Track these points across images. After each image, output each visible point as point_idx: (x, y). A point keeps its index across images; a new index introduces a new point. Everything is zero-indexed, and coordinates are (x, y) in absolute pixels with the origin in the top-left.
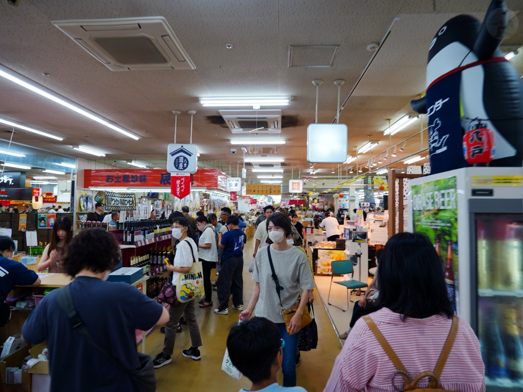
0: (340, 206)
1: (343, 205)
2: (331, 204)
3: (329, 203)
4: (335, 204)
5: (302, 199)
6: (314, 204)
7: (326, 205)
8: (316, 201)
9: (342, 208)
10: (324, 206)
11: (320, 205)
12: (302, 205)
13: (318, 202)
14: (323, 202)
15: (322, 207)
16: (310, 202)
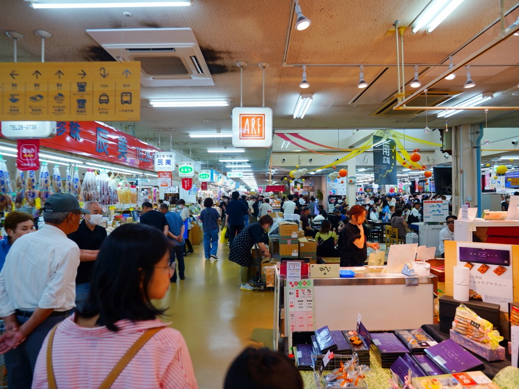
0: (330, 192)
1: (334, 191)
2: (319, 190)
3: (316, 188)
4: (324, 189)
5: (282, 185)
6: (296, 190)
7: (312, 191)
8: (299, 186)
9: (332, 194)
10: (309, 193)
11: (304, 192)
12: (282, 192)
13: (302, 188)
14: (308, 187)
15: (307, 194)
16: (291, 187)
